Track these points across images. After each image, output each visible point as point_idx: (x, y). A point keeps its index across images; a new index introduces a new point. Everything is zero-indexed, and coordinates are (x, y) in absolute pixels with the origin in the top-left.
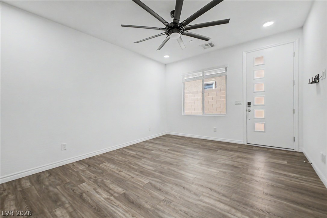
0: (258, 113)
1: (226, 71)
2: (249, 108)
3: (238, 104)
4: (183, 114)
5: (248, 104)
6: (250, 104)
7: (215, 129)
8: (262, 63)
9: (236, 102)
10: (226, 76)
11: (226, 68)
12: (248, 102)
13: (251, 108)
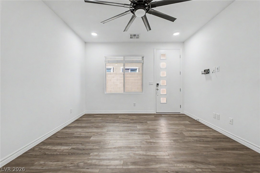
0: (163, 91)
1: (143, 59)
2: (157, 88)
3: (151, 85)
4: (105, 93)
5: (157, 85)
6: (158, 85)
7: (134, 104)
8: (165, 58)
9: (150, 83)
10: (143, 63)
11: (143, 57)
12: (157, 84)
13: (159, 88)
